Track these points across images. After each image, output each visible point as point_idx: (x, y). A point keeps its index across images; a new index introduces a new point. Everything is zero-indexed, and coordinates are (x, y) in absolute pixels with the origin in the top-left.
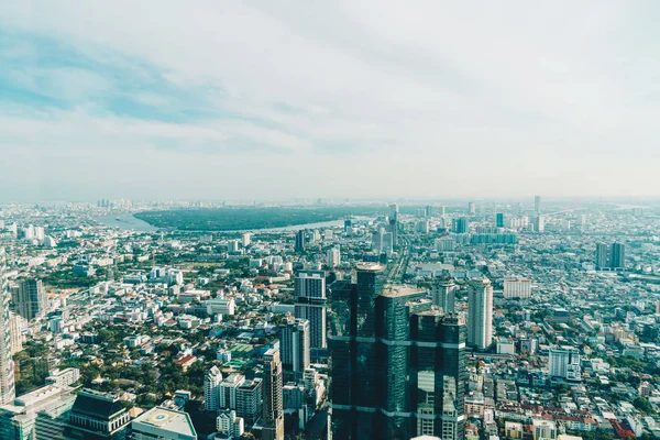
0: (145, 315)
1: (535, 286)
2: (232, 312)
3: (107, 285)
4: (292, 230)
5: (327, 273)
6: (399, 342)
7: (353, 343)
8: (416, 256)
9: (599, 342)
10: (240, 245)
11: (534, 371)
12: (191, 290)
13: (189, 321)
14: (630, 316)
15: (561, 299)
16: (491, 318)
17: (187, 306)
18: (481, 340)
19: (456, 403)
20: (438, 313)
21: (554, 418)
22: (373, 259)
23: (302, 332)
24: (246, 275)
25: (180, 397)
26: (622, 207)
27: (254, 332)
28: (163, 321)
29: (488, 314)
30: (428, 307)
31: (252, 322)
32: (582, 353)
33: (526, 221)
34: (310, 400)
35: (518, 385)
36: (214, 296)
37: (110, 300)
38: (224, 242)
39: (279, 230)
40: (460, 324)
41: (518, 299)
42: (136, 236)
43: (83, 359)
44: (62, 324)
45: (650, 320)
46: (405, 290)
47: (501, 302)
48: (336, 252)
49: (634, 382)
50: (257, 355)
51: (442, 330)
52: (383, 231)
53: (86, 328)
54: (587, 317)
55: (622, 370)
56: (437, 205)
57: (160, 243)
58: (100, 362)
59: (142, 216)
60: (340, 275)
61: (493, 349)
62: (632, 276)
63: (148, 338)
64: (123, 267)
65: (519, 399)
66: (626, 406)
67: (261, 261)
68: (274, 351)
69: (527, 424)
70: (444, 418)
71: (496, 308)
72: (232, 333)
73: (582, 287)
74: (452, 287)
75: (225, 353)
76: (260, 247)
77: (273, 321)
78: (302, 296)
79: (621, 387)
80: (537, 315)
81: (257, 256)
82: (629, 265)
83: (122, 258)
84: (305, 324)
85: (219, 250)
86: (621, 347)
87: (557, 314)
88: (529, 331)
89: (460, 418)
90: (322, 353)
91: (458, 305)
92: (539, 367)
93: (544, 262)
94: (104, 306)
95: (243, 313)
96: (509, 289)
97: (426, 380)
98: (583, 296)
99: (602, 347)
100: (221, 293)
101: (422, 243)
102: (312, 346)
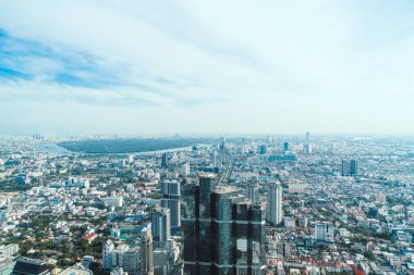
0: (64, 208)
1: (306, 185)
2: (121, 205)
3: (38, 189)
4: (160, 153)
5: (181, 180)
6: (225, 221)
7: (197, 222)
8: (236, 168)
9: (344, 219)
10: (127, 163)
11: (307, 237)
12: (94, 191)
13: (93, 211)
14: (361, 203)
15: (322, 193)
16: (281, 206)
17: (92, 202)
18: (275, 219)
19: (260, 258)
20: (249, 203)
21: (319, 265)
22: (210, 170)
23: (165, 217)
24: (130, 181)
25: (86, 260)
26: (357, 139)
27: (135, 218)
28: (75, 211)
29: (279, 203)
30: (243, 199)
31: (134, 211)
32: (335, 226)
33: (301, 147)
34: (171, 259)
35: (298, 246)
36: (109, 195)
37: (40, 199)
38: (116, 161)
40: (262, 209)
41: (297, 194)
42: (58, 157)
43: (21, 238)
44: (7, 215)
45: (372, 205)
46: (229, 189)
47: (287, 195)
48: (187, 167)
49: (364, 242)
50: (137, 232)
51: (251, 213)
52: (216, 153)
53: (24, 217)
54: (337, 204)
55: (357, 235)
56: (248, 137)
57: (74, 162)
58: (33, 239)
59: (63, 145)
60: (189, 181)
61: (282, 224)
62: (362, 179)
63: (65, 223)
64: (49, 178)
65: (298, 254)
66: (359, 257)
67: (140, 172)
68: (148, 229)
69: (303, 269)
70: (253, 267)
71: (284, 199)
72: (120, 219)
73: (334, 186)
74: (258, 187)
75: (116, 231)
76: (139, 164)
77: (147, 210)
78: (166, 194)
79: (357, 245)
80: (308, 203)
81: (138, 169)
82: (360, 173)
83: (49, 171)
84: (167, 212)
85: (113, 166)
86: (357, 221)
87: (319, 202)
88: (304, 213)
89: (263, 267)
90: (178, 229)
91: (261, 198)
92: (310, 234)
93: (312, 171)
94: (36, 203)
95: (128, 205)
96: (292, 187)
97: (242, 245)
98: (334, 191)
99: (346, 222)
100: (114, 193)
101: (239, 161)
102: (171, 224)
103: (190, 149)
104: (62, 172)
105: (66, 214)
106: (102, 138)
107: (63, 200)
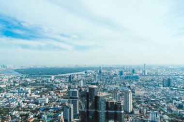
0: (17, 104)
1: (145, 92)
2: (47, 102)
3: (4, 94)
5: (79, 89)
6: (102, 111)
7: (88, 112)
8: (107, 83)
9: (165, 110)
10: (50, 80)
11: (145, 119)
12: (33, 95)
13: (32, 106)
14: (174, 101)
15: (153, 96)
16: (131, 103)
17: (32, 101)
18: (128, 110)
20: (115, 101)
22: (94, 84)
23: (71, 109)
24: (52, 90)
26: (170, 67)
27: (54, 109)
28: (23, 106)
29: (131, 101)
30: (112, 99)
31: (54, 105)
32: (160, 113)
33: (141, 72)
36: (41, 97)
37: (4, 99)
38: (45, 79)
39: (63, 75)
40: (122, 104)
41: (140, 96)
42: (14, 77)
45: (180, 102)
46: (104, 94)
47: (134, 97)
48: (82, 82)
50: (55, 117)
51: (116, 107)
52: (97, 75)
54: (161, 102)
55: (173, 118)
56: (114, 67)
57: (23, 79)
59: (17, 71)
60: (83, 89)
61: (132, 112)
62: (174, 88)
63: (18, 112)
64: (9, 88)
67: (57, 85)
71: (133, 99)
72: (47, 109)
74: (119, 93)
75: (45, 116)
76: (57, 81)
77: (61, 105)
78: (71, 97)
80: (146, 101)
81: (56, 83)
82: (173, 85)
83: (9, 85)
84: (72, 106)
85: (43, 82)
86: (172, 111)
87: (152, 101)
88: (144, 106)
90: (78, 115)
91: (121, 98)
92: (147, 118)
93: (147, 84)
94: (2, 101)
95: (51, 102)
96: (137, 93)
98: (159, 95)
99: (166, 111)
100: (44, 96)
101: (109, 79)
102: (74, 113)
103: (84, 73)
104: (16, 85)
105: (18, 107)
106: (38, 67)
107: (16, 100)
